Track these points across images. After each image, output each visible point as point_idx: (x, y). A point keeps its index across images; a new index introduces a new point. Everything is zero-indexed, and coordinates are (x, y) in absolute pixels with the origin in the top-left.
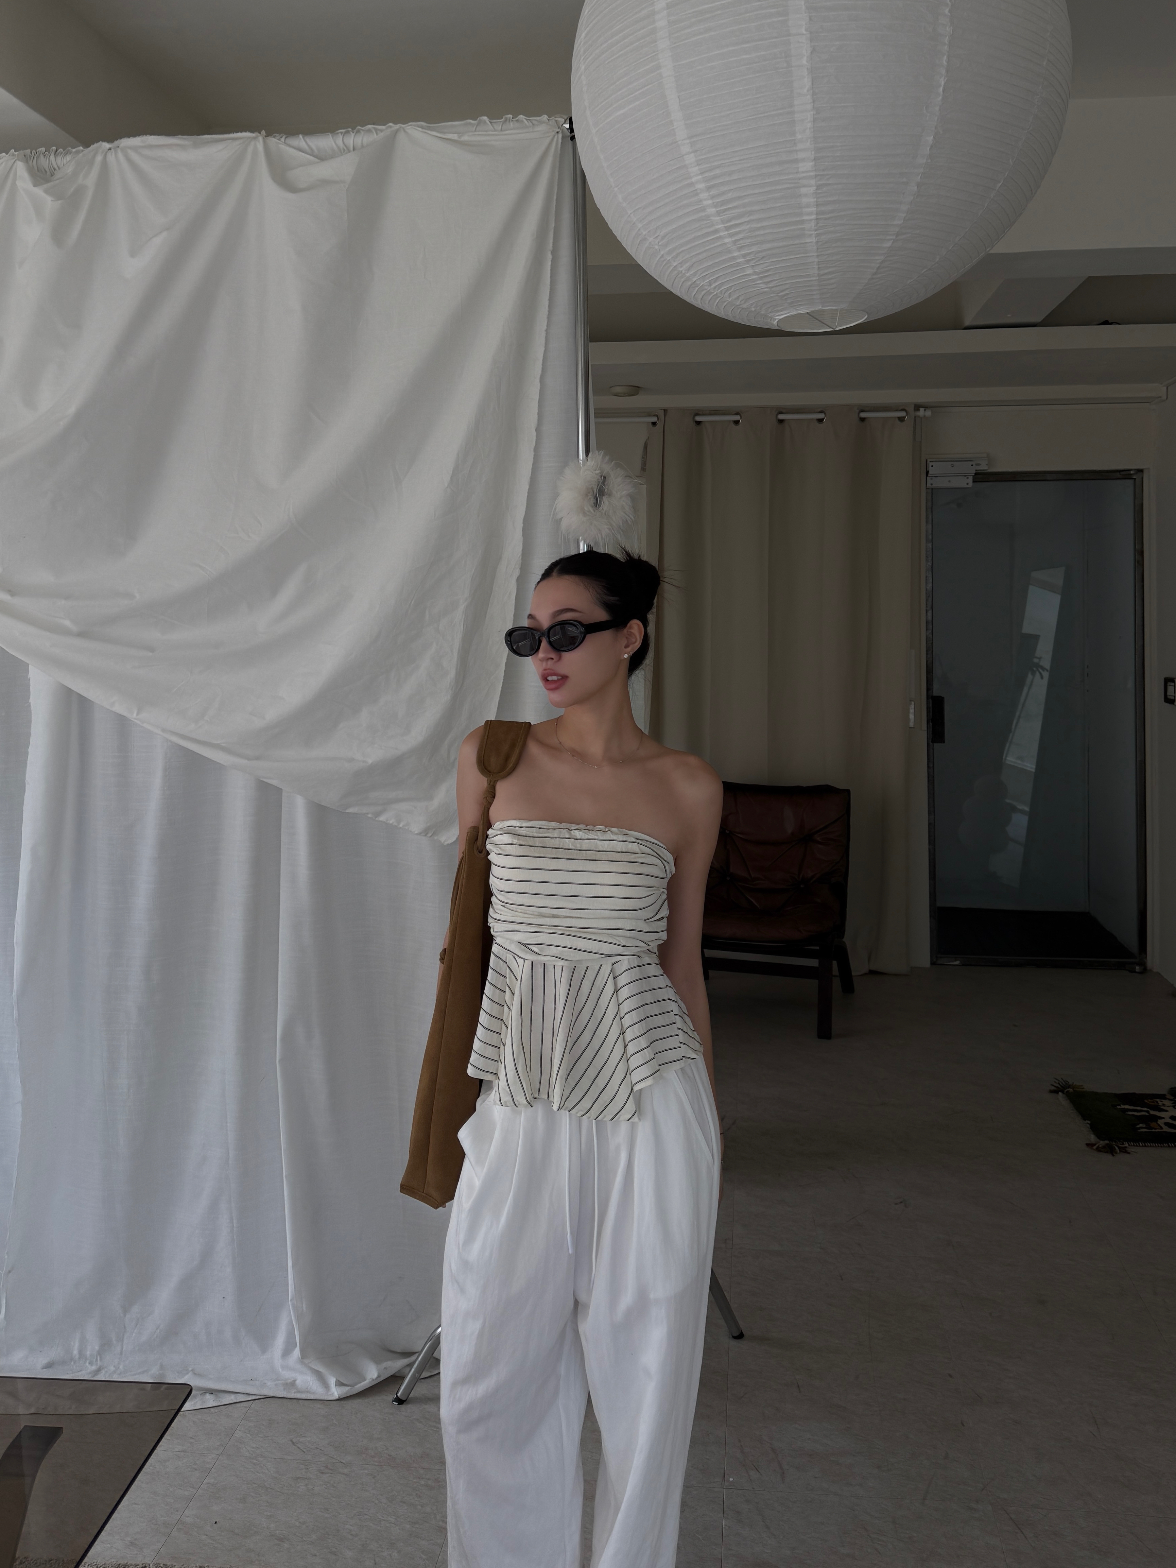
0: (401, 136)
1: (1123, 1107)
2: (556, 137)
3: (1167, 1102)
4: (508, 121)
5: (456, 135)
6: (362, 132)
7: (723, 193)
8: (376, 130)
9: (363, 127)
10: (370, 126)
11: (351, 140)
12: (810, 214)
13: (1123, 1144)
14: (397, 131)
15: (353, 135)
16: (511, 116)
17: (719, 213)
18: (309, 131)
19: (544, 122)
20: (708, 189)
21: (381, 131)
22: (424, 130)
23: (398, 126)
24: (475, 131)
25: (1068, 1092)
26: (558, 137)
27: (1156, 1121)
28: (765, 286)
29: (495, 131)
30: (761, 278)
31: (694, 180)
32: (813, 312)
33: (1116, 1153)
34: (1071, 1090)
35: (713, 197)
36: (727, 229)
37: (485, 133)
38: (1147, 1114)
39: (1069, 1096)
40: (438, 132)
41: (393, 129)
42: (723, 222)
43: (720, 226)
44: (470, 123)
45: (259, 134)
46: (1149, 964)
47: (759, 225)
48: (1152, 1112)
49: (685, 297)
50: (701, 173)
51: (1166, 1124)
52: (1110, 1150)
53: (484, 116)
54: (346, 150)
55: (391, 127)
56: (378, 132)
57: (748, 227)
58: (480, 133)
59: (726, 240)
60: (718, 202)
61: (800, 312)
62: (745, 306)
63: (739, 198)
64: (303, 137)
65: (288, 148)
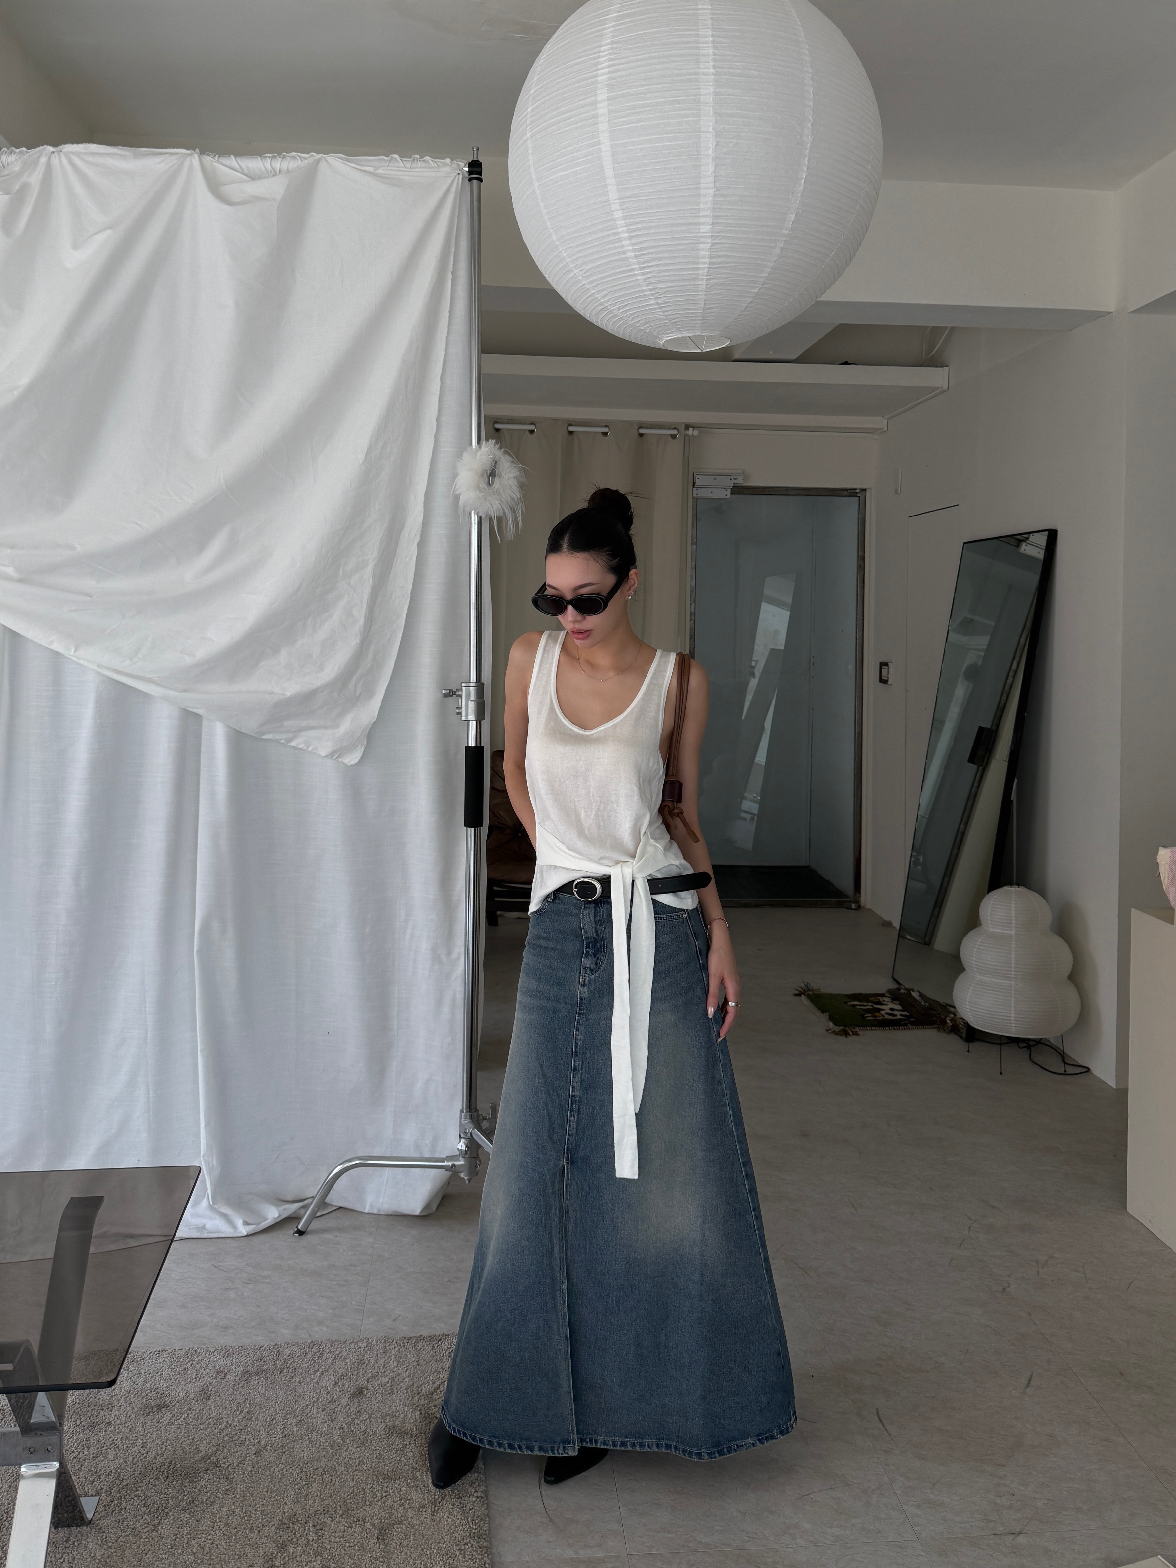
0: (323, 165)
1: (852, 1003)
2: (457, 178)
3: (886, 999)
4: (416, 160)
5: (372, 168)
6: (288, 158)
7: (641, 243)
8: (300, 157)
9: (287, 153)
10: (294, 154)
11: (278, 164)
12: (705, 263)
13: (855, 1029)
14: (319, 160)
15: (280, 159)
16: (419, 157)
17: (636, 257)
18: (239, 153)
19: (446, 165)
20: (630, 238)
21: (305, 158)
22: (344, 162)
23: (320, 156)
24: (388, 166)
25: (808, 994)
26: (459, 178)
27: (879, 1012)
28: (662, 314)
29: (406, 168)
30: (660, 308)
31: (619, 230)
32: (695, 336)
33: (849, 1035)
34: (811, 993)
35: (633, 244)
36: (641, 269)
37: (396, 169)
38: (871, 1007)
39: (809, 997)
40: (356, 164)
41: (315, 158)
42: (638, 263)
43: (635, 267)
44: (383, 159)
45: (193, 152)
46: (862, 903)
47: (666, 268)
48: (875, 1006)
49: (593, 320)
50: (626, 226)
51: (887, 1014)
52: (846, 1034)
53: (395, 154)
54: (274, 173)
55: (313, 156)
56: (303, 159)
57: (657, 269)
58: (393, 168)
59: (639, 277)
60: (636, 249)
61: (683, 335)
62: (642, 328)
63: (653, 247)
64: (235, 158)
65: (221, 166)
